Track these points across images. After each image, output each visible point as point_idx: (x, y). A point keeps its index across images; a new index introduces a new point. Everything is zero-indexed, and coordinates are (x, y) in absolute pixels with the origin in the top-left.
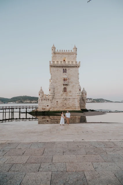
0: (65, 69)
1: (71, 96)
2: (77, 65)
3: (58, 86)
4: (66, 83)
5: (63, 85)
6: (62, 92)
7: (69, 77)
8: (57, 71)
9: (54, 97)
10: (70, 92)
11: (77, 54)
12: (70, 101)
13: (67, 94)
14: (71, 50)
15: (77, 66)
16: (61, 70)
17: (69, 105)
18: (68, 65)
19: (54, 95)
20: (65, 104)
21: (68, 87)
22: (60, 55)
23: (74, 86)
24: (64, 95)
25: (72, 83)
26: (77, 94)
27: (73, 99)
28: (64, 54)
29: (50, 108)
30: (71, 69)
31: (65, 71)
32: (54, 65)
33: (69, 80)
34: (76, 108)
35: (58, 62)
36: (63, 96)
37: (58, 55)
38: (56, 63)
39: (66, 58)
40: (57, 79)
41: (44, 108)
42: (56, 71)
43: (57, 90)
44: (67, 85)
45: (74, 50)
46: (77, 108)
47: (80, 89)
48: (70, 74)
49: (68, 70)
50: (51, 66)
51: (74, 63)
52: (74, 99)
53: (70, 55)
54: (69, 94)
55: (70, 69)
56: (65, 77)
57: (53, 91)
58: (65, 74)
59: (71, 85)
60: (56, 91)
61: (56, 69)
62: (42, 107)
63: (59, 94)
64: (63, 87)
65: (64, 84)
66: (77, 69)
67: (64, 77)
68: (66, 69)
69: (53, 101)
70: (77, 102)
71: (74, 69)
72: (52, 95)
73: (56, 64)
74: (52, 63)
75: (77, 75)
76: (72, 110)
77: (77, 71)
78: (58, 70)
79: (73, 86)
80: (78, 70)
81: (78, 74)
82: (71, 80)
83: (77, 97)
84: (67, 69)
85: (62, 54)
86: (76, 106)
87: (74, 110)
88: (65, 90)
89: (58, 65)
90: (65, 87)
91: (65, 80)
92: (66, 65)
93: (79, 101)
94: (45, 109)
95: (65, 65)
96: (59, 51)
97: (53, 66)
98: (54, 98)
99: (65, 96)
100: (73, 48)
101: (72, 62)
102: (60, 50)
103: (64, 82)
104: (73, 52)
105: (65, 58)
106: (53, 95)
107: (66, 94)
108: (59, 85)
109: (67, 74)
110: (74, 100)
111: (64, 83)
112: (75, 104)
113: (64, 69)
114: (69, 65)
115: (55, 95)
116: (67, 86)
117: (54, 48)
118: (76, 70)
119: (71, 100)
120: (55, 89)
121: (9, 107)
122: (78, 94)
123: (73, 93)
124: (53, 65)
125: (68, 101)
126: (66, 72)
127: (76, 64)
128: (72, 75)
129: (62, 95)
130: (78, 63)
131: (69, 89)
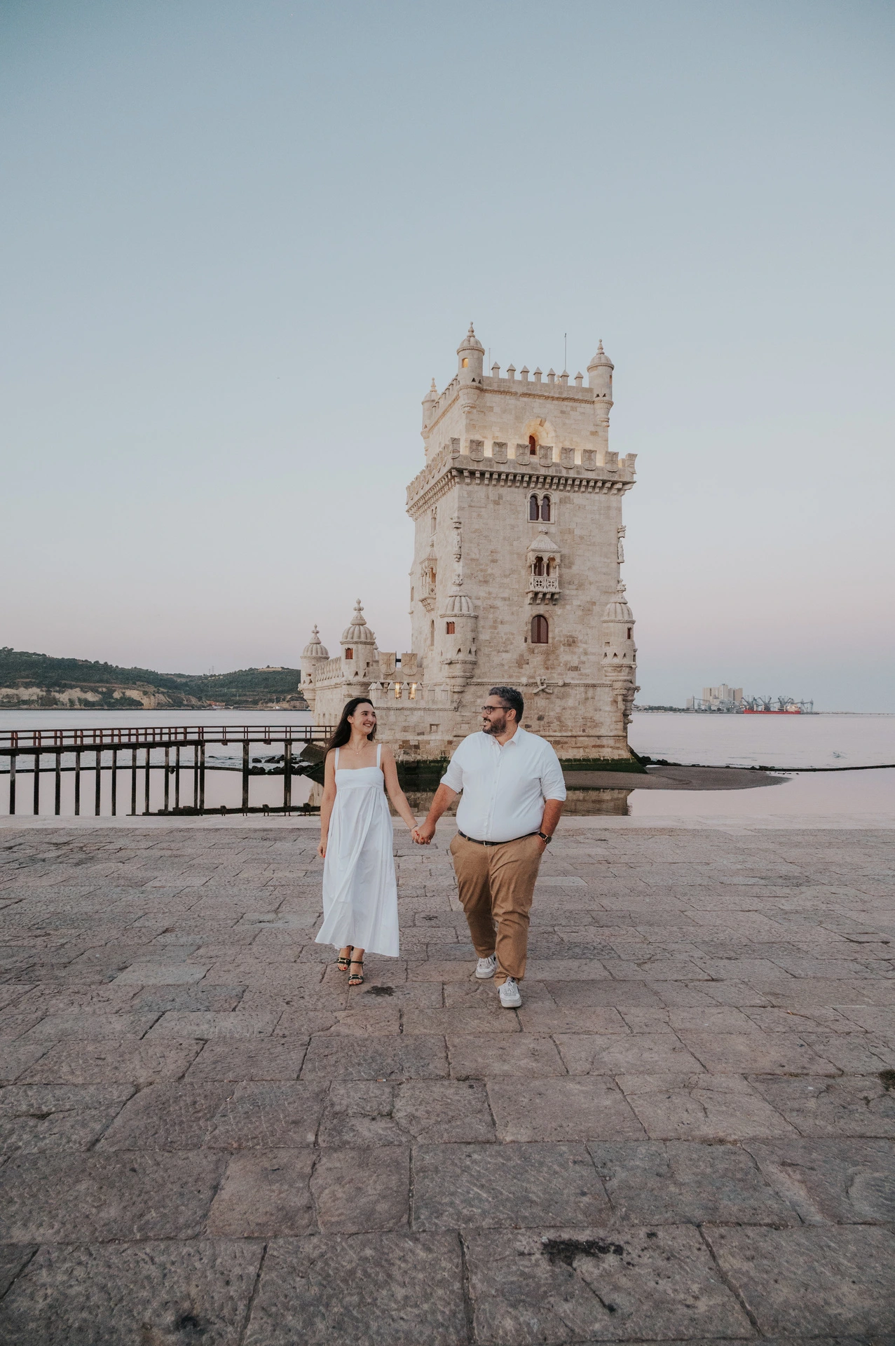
0: (540, 497)
1: (576, 669)
2: (616, 478)
3: (499, 603)
4: (553, 590)
5: (528, 599)
6: (520, 645)
7: (565, 551)
8: (496, 503)
9: (477, 672)
10: (571, 642)
11: (611, 404)
12: (570, 702)
13: (552, 657)
14: (579, 377)
15: (614, 483)
16: (520, 498)
17: (563, 726)
18: (564, 473)
19: (475, 663)
20: (540, 718)
21: (558, 610)
22: (511, 401)
23: (596, 609)
24: (537, 660)
25: (580, 586)
26: (609, 660)
27: (587, 686)
28: (534, 396)
29: (450, 742)
30: (578, 498)
31: (540, 510)
32: (482, 467)
33: (565, 571)
34: (604, 741)
35: (500, 446)
36: (527, 670)
37: (497, 398)
38: (488, 452)
39: (547, 425)
40: (494, 561)
41: (413, 739)
42: (491, 506)
43: (495, 628)
44: (553, 599)
45: (595, 373)
46: (611, 742)
47: (629, 630)
48: (571, 532)
49: (562, 501)
50: (460, 471)
51: (600, 461)
52: (594, 686)
53: (574, 409)
54: (565, 656)
55: (572, 495)
56: (542, 546)
57: (470, 636)
58: (541, 526)
59: (576, 603)
60: (484, 636)
61: (493, 491)
62: (401, 736)
63: (504, 655)
64: (528, 611)
65: (536, 594)
66: (612, 499)
67: (534, 545)
68: (547, 498)
69: (468, 697)
70: (608, 708)
71: (599, 498)
72: (465, 662)
73: (489, 460)
74: (464, 450)
75: (614, 541)
76: (579, 754)
77: (613, 513)
78: (500, 497)
79: (587, 609)
80: (619, 510)
81: (620, 531)
82: (575, 569)
83: (613, 675)
84: (555, 497)
85: (524, 395)
86: (603, 732)
87: (593, 754)
88: (539, 629)
89: (503, 468)
90: (541, 609)
91: (540, 566)
92: (551, 472)
93: (620, 698)
94: (417, 747)
95: (543, 472)
96: (503, 374)
97: (472, 473)
98: (475, 680)
99: (541, 671)
100: (588, 364)
101: (589, 454)
102: (511, 370)
103: (539, 583)
104: (590, 390)
105: (541, 424)
106: (471, 658)
107: (547, 654)
108: (504, 599)
109: (553, 529)
110: (590, 692)
111: (538, 589)
112: (597, 717)
113: (534, 497)
114: (572, 474)
115: (480, 662)
116: (550, 607)
117: (475, 350)
118: (609, 508)
119: (572, 692)
120: (481, 623)
121: (185, 733)
122: (617, 661)
123: (586, 654)
124: (473, 467)
125: (558, 702)
126: (547, 518)
127: (609, 467)
128: (581, 538)
129: (521, 662)
130: (620, 466)
131: (562, 623)
